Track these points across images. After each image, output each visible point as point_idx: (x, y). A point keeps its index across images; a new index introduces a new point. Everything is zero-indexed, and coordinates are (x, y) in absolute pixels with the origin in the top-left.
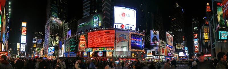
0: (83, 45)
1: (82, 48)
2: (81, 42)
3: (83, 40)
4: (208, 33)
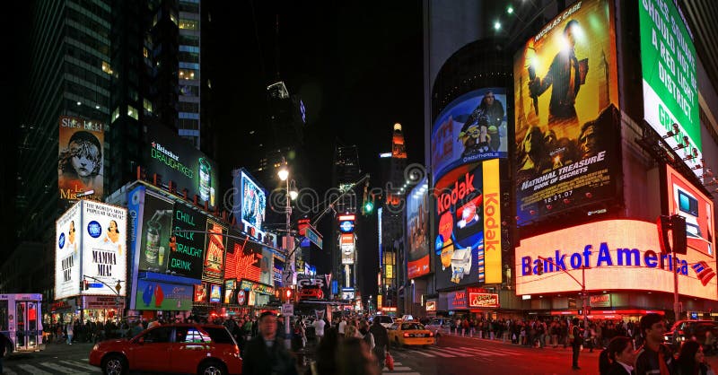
0: (215, 261)
1: (213, 270)
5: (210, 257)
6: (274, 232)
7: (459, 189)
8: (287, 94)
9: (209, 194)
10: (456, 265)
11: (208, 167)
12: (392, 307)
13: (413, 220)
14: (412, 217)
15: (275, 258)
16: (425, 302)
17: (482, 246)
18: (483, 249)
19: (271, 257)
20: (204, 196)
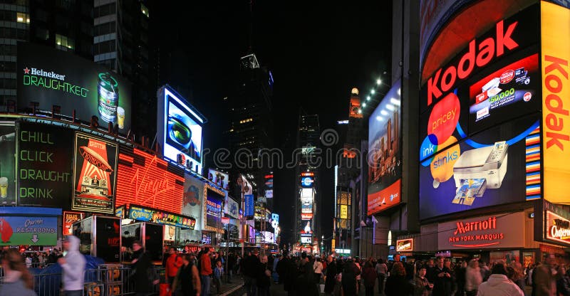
0: (96, 185)
1: (92, 197)
2: (89, 168)
3: (99, 165)
4: (348, 205)
5: (86, 180)
6: (224, 172)
7: (477, 52)
8: (258, 66)
9: (115, 114)
10: (466, 176)
11: (113, 83)
12: (345, 248)
13: (377, 142)
14: (377, 138)
15: (208, 190)
16: (394, 240)
17: (537, 138)
18: (540, 144)
19: (203, 188)
20: (106, 116)
